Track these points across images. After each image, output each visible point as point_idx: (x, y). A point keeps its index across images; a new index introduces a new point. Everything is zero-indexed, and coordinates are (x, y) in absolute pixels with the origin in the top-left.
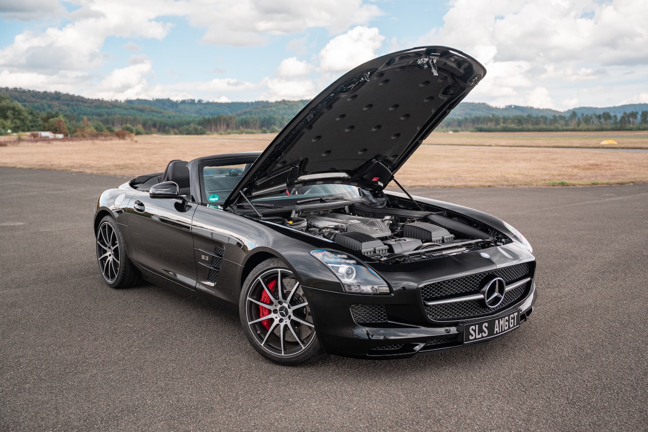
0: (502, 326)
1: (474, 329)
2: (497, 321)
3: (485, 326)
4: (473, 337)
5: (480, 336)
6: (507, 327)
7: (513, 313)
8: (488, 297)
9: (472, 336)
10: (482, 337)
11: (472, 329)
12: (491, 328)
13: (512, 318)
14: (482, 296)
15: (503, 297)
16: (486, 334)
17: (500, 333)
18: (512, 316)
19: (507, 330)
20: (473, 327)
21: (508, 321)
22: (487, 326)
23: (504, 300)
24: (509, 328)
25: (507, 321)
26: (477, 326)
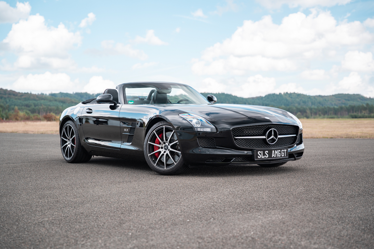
0: (276, 154)
1: (260, 153)
2: (273, 151)
3: (267, 152)
4: (260, 157)
5: (264, 157)
6: (280, 156)
7: (284, 149)
8: (268, 137)
9: (259, 156)
10: (265, 158)
11: (259, 153)
12: (270, 154)
13: (283, 152)
14: (264, 137)
15: (277, 140)
16: (267, 157)
17: (275, 157)
18: (282, 150)
19: (280, 157)
20: (260, 152)
21: (281, 152)
22: (268, 152)
23: (277, 141)
24: (281, 156)
25: (279, 152)
26: (262, 152)
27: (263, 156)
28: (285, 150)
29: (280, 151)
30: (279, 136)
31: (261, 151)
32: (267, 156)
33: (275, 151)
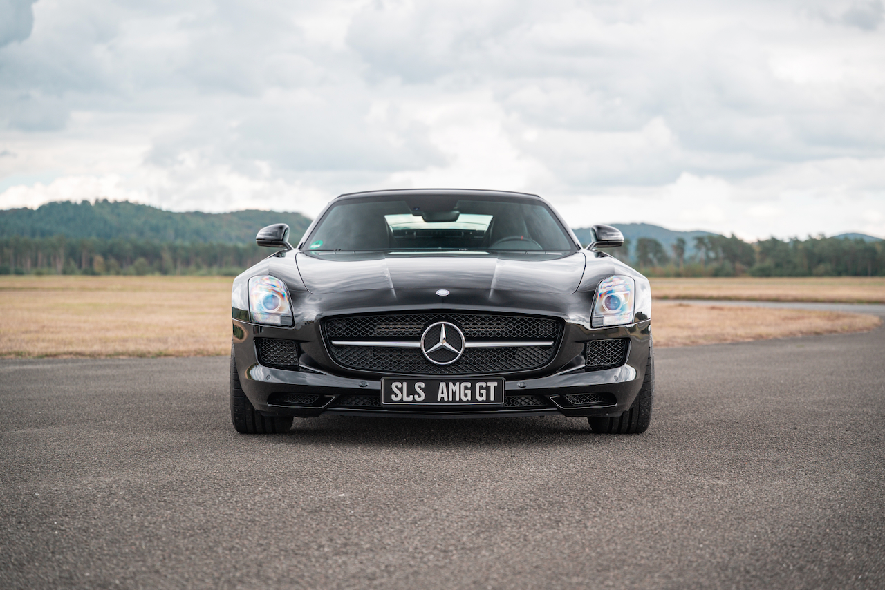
2: (443, 385)
3: (419, 386)
4: (399, 398)
5: (411, 398)
9: (397, 396)
10: (414, 401)
11: (397, 386)
26: (405, 384)
27: (408, 396)
28: (493, 385)
29: (469, 385)
30: (468, 345)
31: (401, 381)
32: (420, 396)
33: (451, 384)
